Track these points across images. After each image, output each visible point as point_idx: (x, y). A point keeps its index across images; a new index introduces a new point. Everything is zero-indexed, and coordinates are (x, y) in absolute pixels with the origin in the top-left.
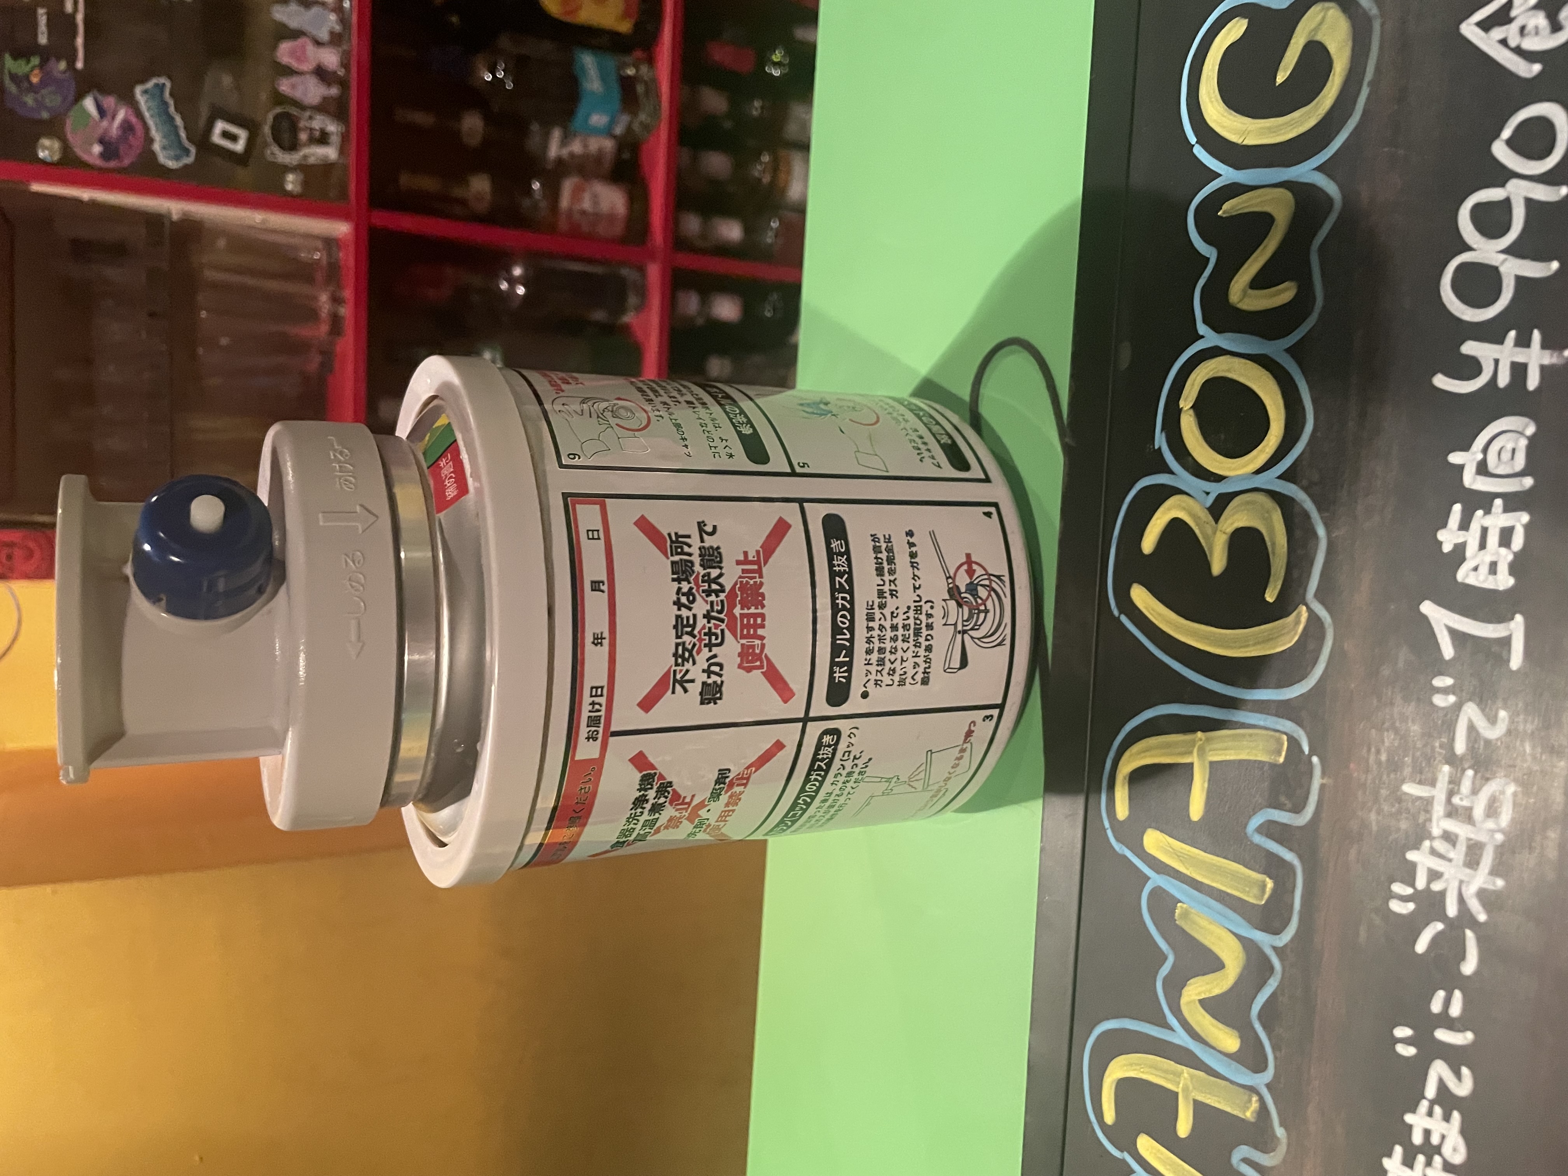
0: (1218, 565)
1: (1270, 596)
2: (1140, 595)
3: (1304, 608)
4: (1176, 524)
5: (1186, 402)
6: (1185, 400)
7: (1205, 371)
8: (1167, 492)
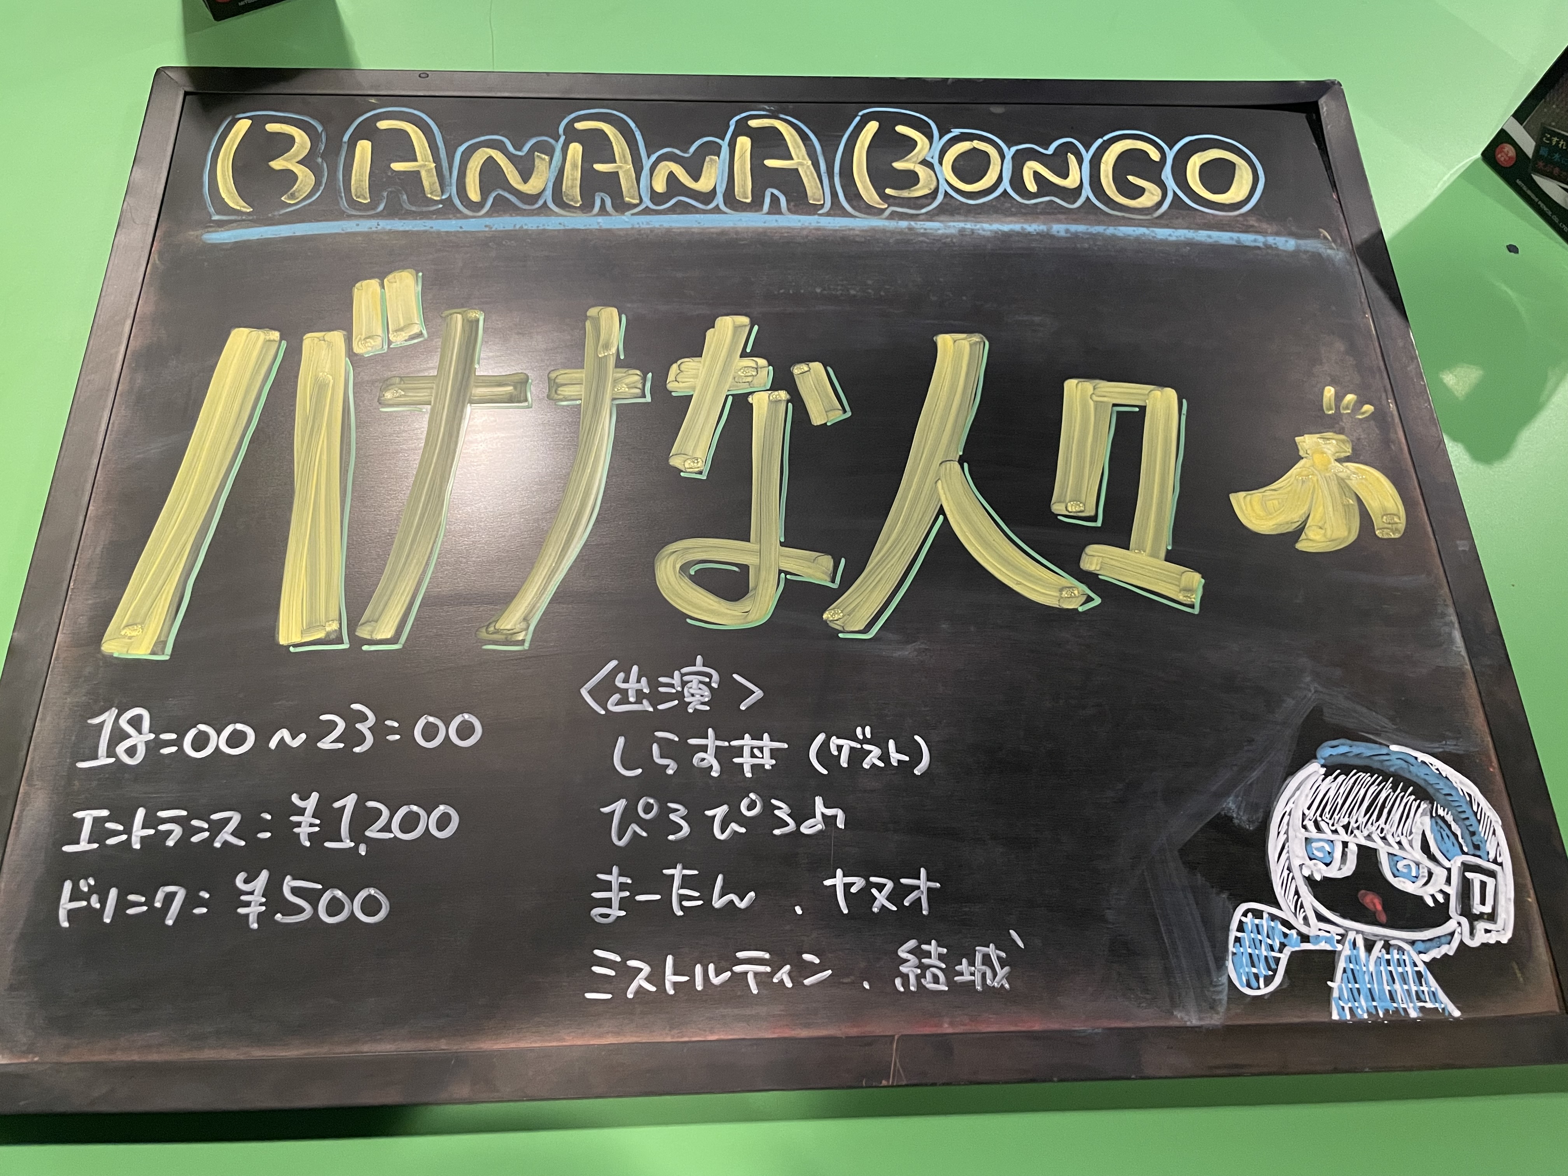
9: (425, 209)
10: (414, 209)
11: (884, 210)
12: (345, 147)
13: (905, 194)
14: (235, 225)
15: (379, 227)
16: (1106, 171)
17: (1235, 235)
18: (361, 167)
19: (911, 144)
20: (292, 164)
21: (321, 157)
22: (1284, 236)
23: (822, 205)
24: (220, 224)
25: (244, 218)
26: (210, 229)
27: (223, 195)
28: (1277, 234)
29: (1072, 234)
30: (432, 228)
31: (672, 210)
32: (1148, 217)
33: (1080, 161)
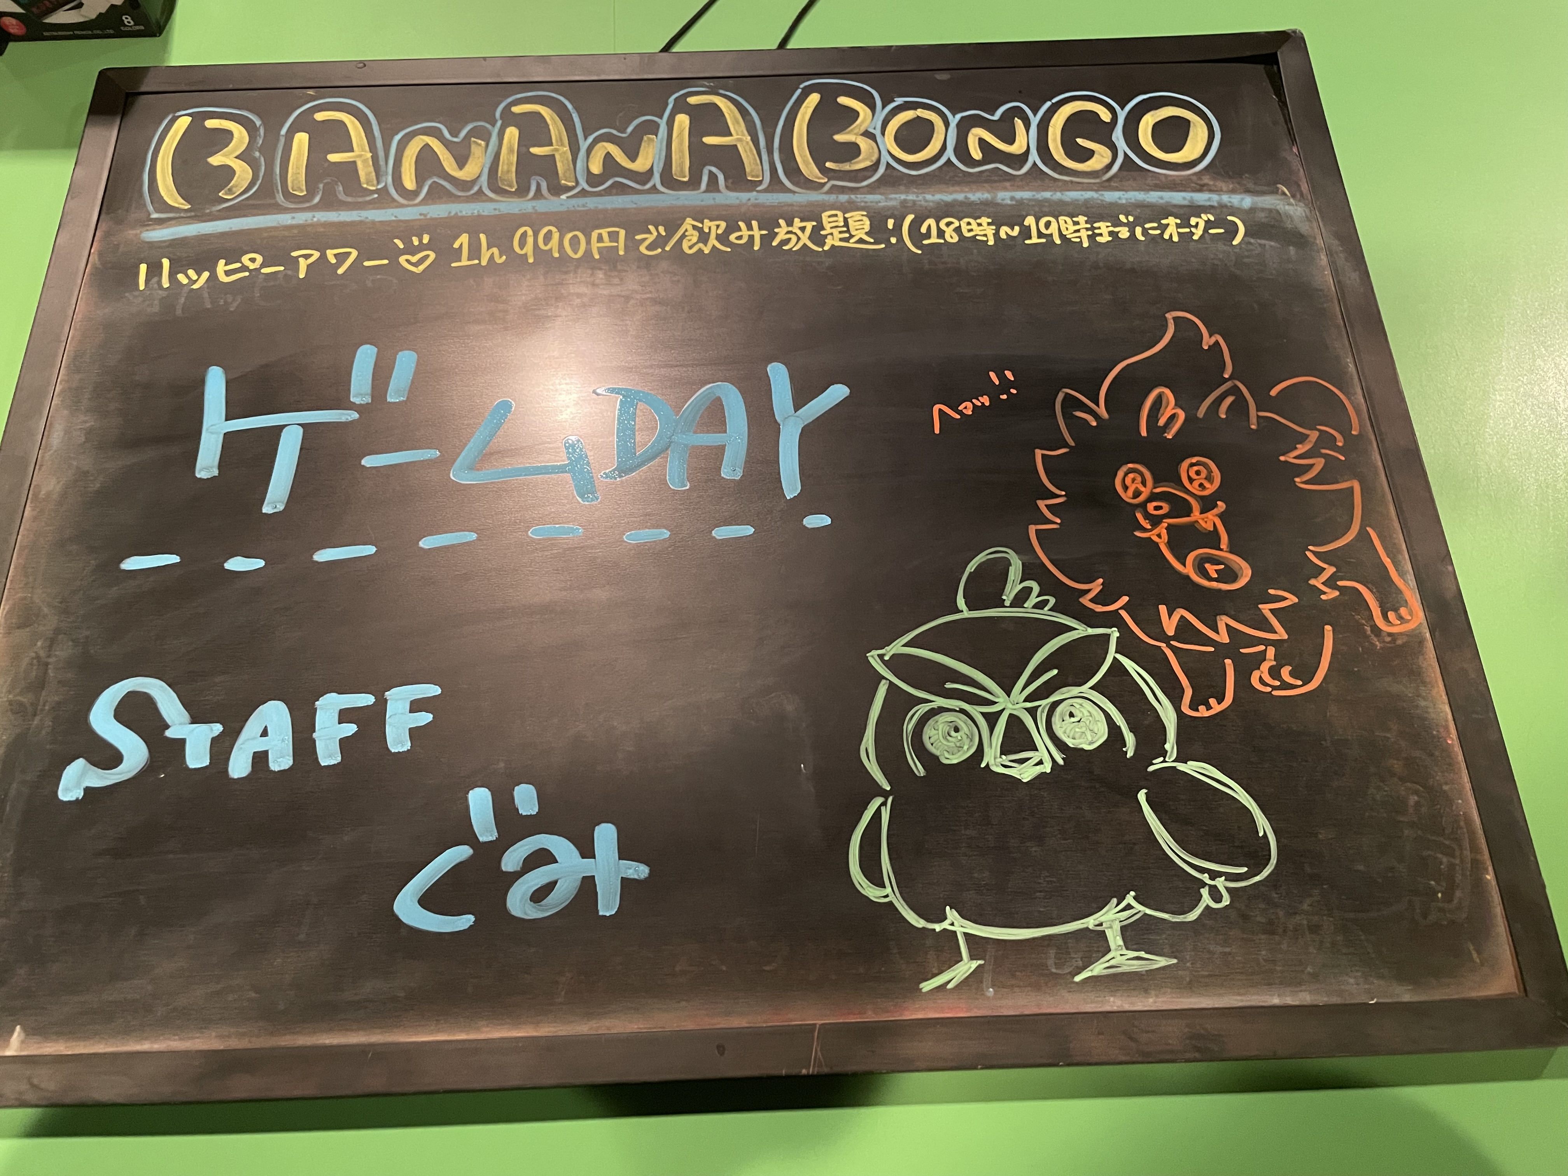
0: (839, 138)
1: (828, 165)
2: (814, 99)
3: (826, 180)
4: (856, 114)
5: (920, 112)
6: (921, 112)
7: (937, 120)
8: (872, 107)
9: (360, 200)
10: (349, 199)
11: (824, 184)
12: (282, 140)
13: (846, 167)
14: (173, 222)
15: (315, 219)
16: (1054, 134)
17: (1188, 195)
18: (298, 159)
19: (855, 114)
20: (231, 160)
21: (260, 152)
22: (1241, 193)
23: (761, 182)
24: (160, 222)
25: (182, 215)
26: (148, 228)
27: (163, 193)
28: (1233, 191)
29: (1017, 201)
30: (367, 218)
31: (608, 192)
32: (1097, 181)
33: (1027, 126)
